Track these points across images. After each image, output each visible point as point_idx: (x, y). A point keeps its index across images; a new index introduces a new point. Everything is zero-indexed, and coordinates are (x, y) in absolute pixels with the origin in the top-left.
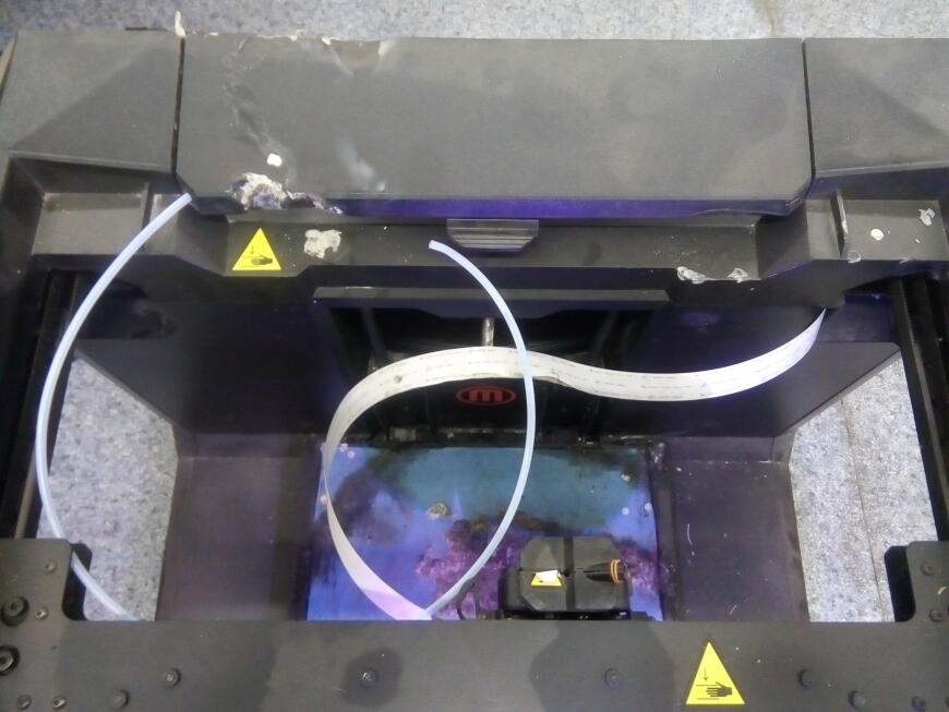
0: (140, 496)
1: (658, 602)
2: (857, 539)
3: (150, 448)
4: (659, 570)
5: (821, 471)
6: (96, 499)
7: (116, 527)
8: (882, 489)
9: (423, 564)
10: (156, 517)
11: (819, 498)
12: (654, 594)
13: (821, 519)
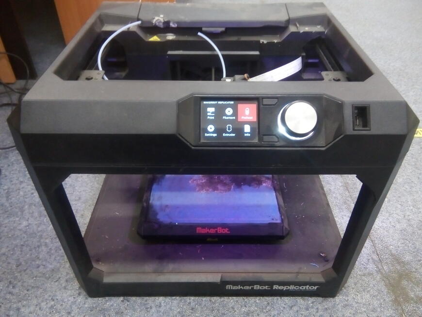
0: (90, 190)
1: (273, 189)
2: (348, 201)
3: (95, 179)
4: (273, 182)
5: (332, 183)
6: (74, 192)
7: (80, 198)
8: (355, 188)
9: (192, 180)
10: (94, 196)
11: (333, 191)
12: (272, 187)
13: (334, 196)
